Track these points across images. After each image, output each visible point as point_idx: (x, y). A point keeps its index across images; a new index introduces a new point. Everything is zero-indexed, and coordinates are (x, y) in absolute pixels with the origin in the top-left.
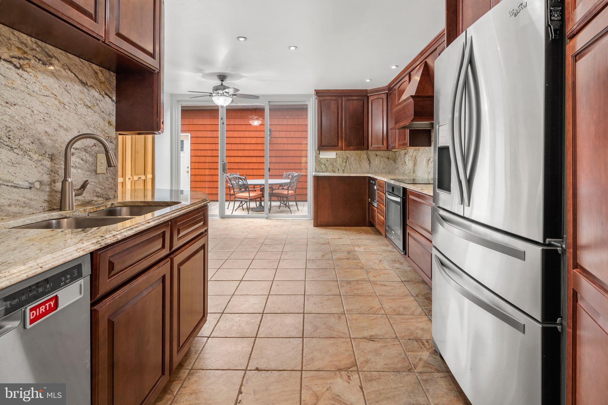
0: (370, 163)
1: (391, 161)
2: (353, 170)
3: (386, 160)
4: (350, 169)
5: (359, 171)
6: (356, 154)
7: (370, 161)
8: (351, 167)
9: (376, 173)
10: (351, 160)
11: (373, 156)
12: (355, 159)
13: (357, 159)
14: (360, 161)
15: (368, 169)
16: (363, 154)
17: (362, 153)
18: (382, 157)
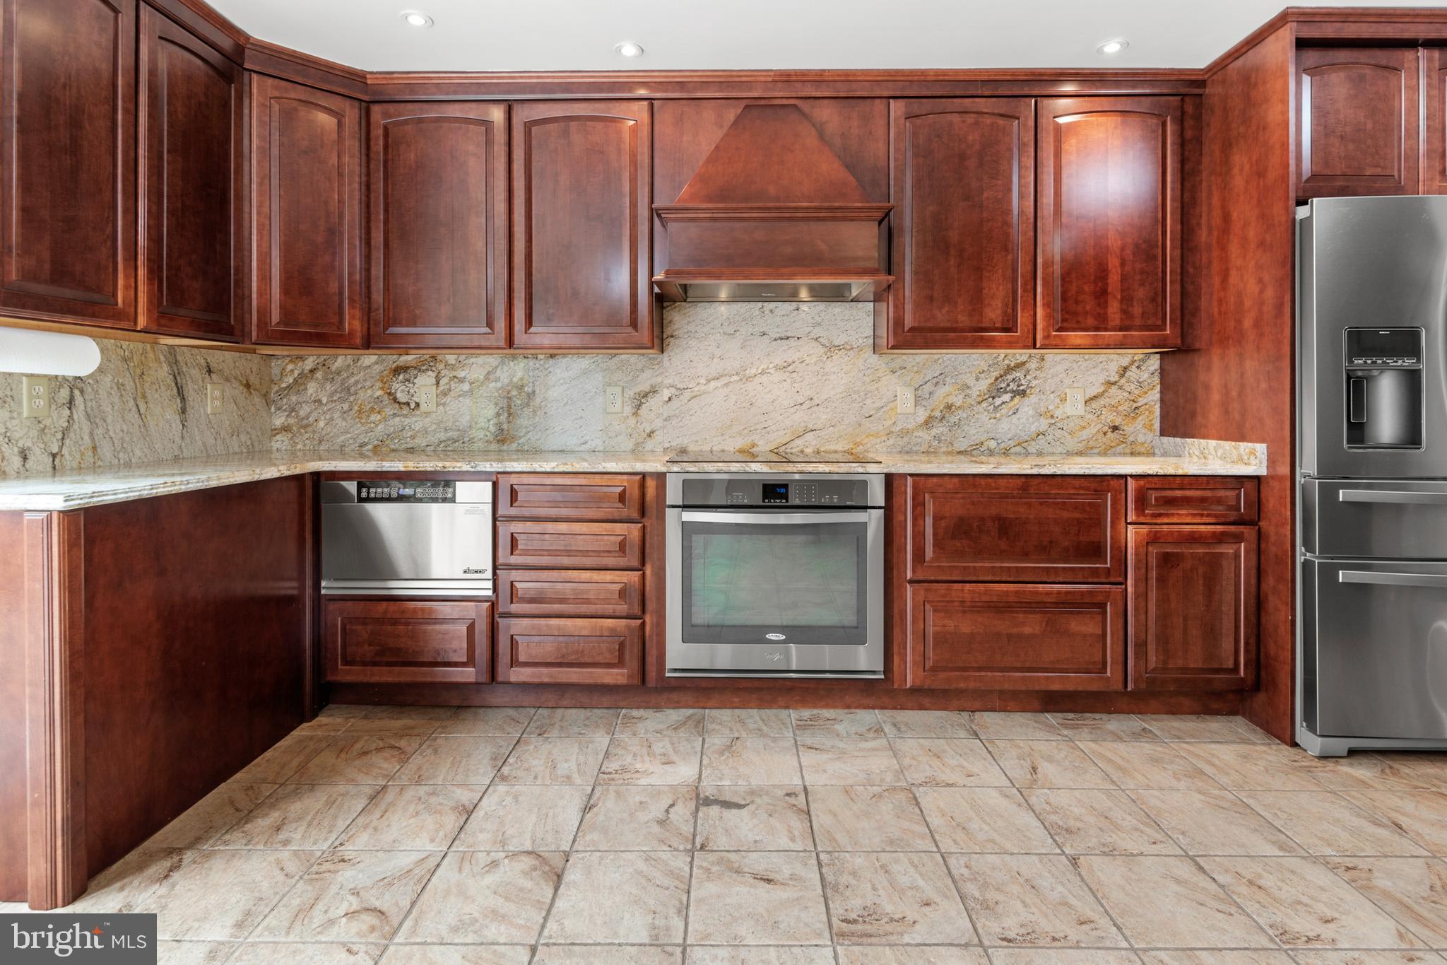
0: (184, 411)
1: (257, 400)
2: (106, 450)
3: (239, 391)
4: (94, 448)
5: (138, 453)
6: (125, 360)
7: (183, 399)
8: (99, 432)
9: (208, 456)
10: (97, 392)
11: (195, 372)
12: (120, 386)
13: (129, 385)
14: (144, 397)
15: (178, 440)
16: (157, 360)
17: (151, 355)
18: (227, 380)
